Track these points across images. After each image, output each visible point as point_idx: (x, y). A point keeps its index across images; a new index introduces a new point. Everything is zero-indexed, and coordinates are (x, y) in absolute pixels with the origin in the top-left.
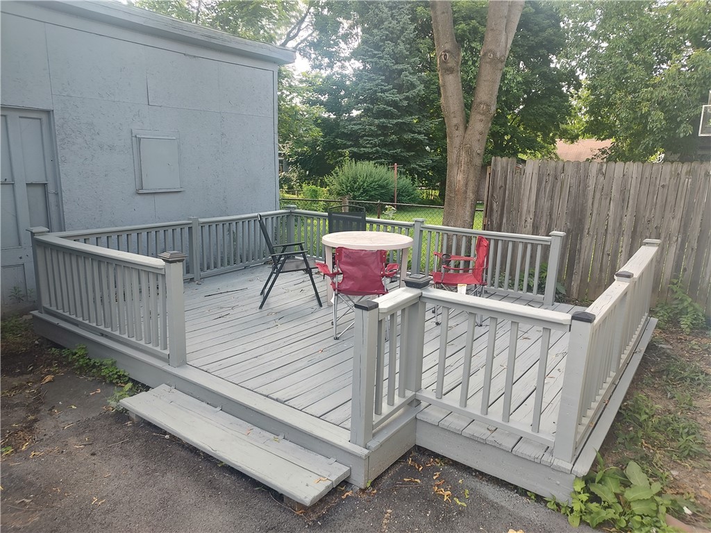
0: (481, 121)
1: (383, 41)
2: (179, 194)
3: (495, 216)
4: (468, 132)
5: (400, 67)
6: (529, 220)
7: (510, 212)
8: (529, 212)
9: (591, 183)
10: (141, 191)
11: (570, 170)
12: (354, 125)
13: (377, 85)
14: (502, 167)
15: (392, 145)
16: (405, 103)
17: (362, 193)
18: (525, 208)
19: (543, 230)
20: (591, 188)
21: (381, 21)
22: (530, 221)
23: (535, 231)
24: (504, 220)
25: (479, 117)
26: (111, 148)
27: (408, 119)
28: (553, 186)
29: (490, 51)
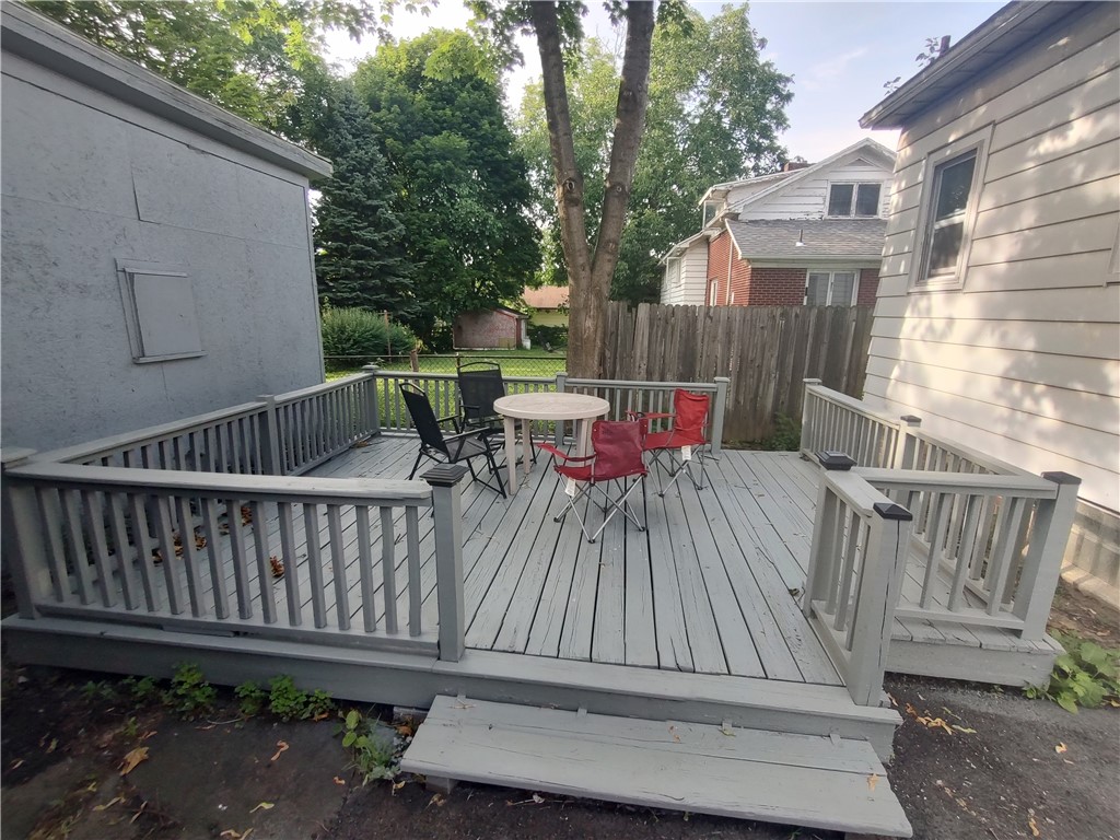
0: (609, 261)
1: (351, 171)
2: (199, 361)
3: (608, 365)
4: (596, 273)
5: (375, 203)
6: (642, 365)
7: (622, 359)
8: (642, 357)
9: (700, 325)
10: (142, 360)
11: (679, 315)
12: (325, 265)
13: (350, 221)
14: (613, 312)
15: (375, 290)
16: (385, 243)
17: (353, 345)
18: (638, 354)
19: (657, 376)
20: (700, 331)
21: (345, 149)
22: (644, 367)
23: (649, 377)
24: (618, 369)
25: (608, 257)
26: (83, 290)
27: (391, 261)
28: (665, 330)
29: (619, 184)
